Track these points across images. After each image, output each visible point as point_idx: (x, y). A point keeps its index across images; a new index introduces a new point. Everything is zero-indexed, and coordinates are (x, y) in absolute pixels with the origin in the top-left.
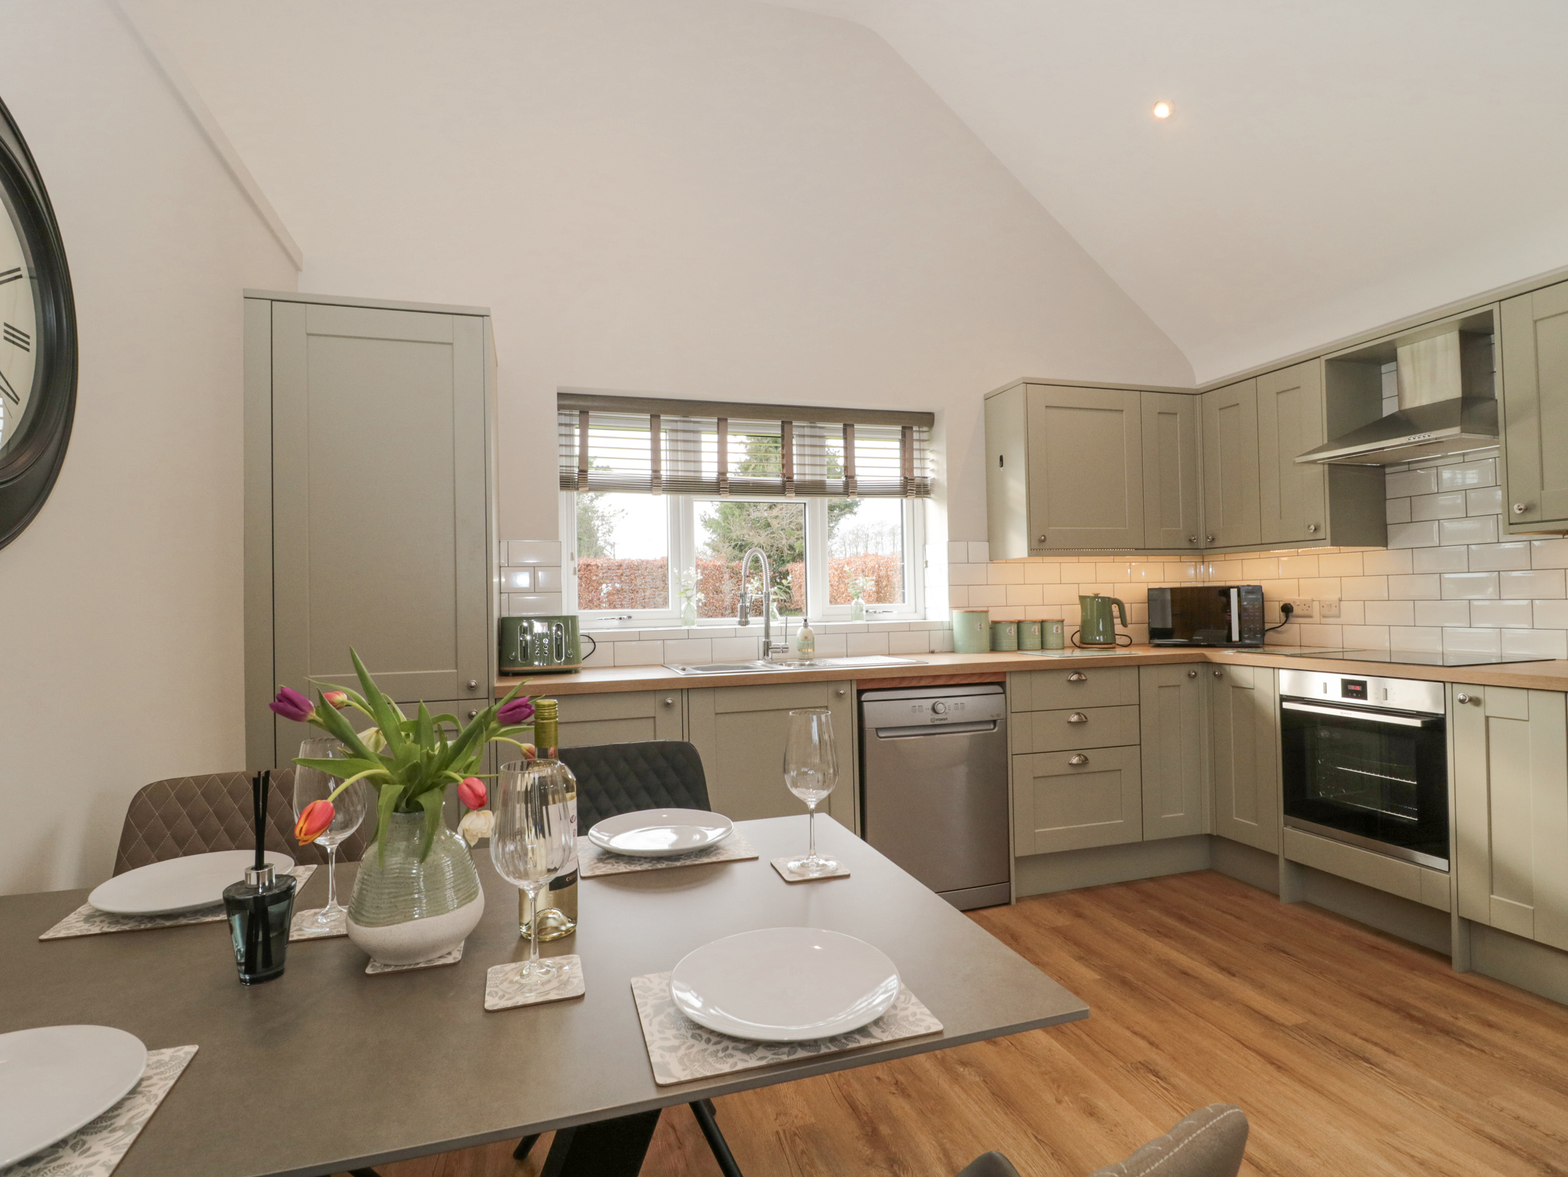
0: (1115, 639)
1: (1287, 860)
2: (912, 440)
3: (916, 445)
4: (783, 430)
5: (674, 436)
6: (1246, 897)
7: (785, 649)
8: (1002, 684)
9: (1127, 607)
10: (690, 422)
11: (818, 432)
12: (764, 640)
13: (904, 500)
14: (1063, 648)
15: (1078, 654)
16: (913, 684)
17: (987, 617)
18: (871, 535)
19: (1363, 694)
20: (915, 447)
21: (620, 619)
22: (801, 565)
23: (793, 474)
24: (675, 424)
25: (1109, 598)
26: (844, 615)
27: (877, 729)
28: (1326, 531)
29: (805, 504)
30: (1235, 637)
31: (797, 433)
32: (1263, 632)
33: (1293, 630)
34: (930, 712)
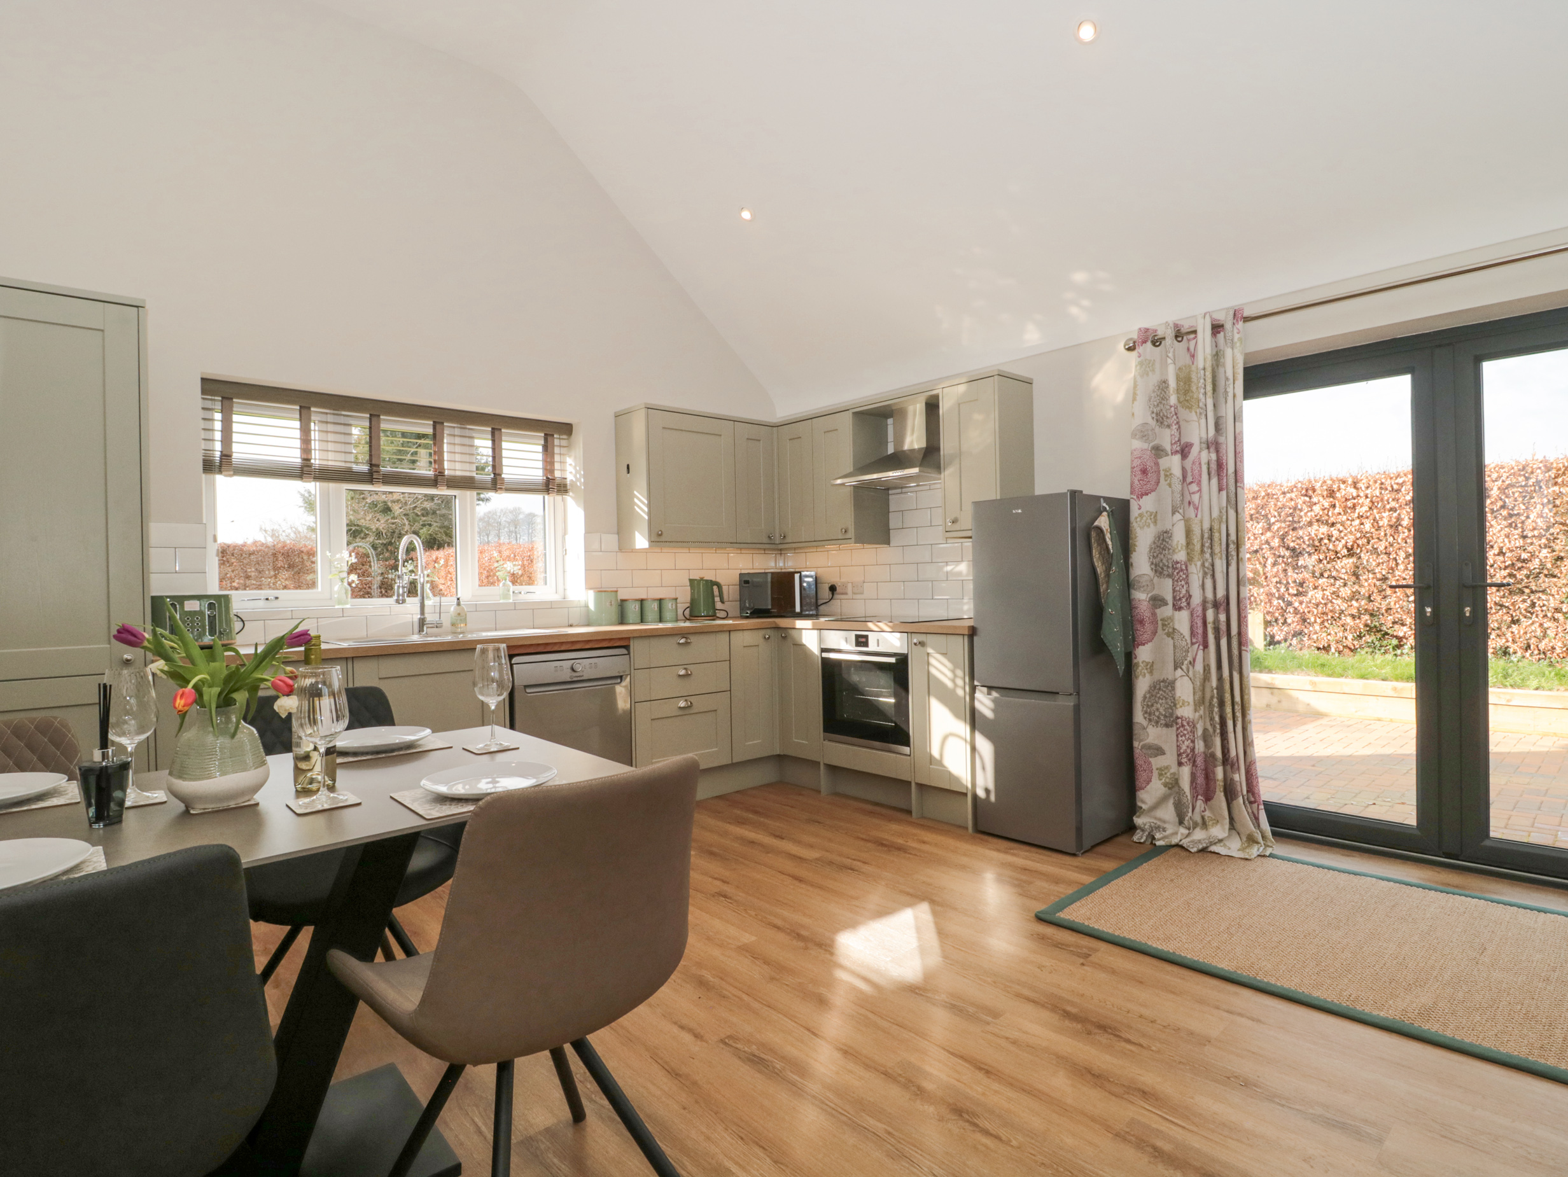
0: (715, 613)
1: (825, 764)
2: (553, 446)
3: (557, 450)
4: (434, 428)
5: (324, 427)
6: (800, 795)
7: (438, 626)
8: (627, 647)
9: (725, 589)
10: (341, 415)
11: (467, 433)
12: (419, 616)
13: (546, 497)
14: (677, 620)
15: (688, 624)
16: (556, 648)
17: (616, 596)
18: (503, 523)
19: (866, 644)
20: (556, 452)
21: (267, 599)
22: (451, 551)
23: (444, 469)
24: (324, 416)
25: (711, 581)
26: (494, 595)
27: (526, 687)
28: (851, 533)
29: (455, 496)
30: (798, 609)
31: (448, 432)
32: (817, 606)
33: (836, 605)
34: (570, 670)
